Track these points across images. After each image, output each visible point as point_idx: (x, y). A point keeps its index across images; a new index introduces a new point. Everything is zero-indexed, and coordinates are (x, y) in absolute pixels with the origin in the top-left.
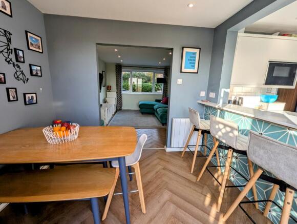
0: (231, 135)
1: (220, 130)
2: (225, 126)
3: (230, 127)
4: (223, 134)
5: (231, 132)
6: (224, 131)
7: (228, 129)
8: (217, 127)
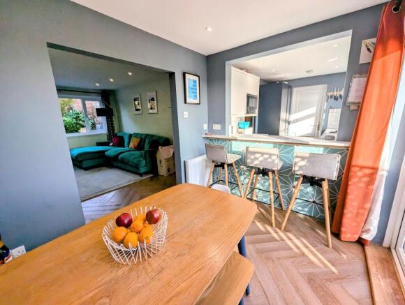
0: (270, 160)
1: (257, 159)
2: (263, 154)
3: (266, 154)
4: (260, 162)
5: (270, 158)
6: (261, 159)
7: (266, 156)
8: (252, 157)
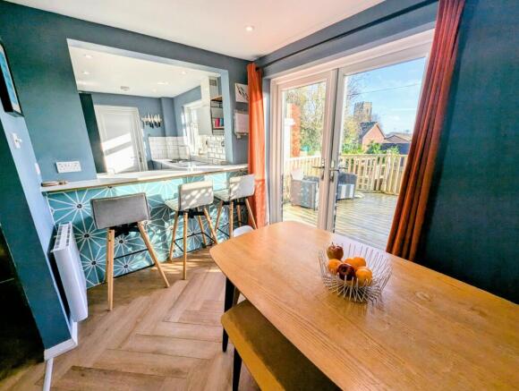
1: (194, 197)
2: (200, 189)
3: (203, 188)
4: (198, 200)
5: (207, 191)
6: (198, 196)
7: (203, 191)
8: (188, 197)
